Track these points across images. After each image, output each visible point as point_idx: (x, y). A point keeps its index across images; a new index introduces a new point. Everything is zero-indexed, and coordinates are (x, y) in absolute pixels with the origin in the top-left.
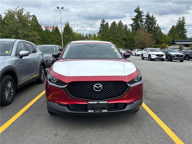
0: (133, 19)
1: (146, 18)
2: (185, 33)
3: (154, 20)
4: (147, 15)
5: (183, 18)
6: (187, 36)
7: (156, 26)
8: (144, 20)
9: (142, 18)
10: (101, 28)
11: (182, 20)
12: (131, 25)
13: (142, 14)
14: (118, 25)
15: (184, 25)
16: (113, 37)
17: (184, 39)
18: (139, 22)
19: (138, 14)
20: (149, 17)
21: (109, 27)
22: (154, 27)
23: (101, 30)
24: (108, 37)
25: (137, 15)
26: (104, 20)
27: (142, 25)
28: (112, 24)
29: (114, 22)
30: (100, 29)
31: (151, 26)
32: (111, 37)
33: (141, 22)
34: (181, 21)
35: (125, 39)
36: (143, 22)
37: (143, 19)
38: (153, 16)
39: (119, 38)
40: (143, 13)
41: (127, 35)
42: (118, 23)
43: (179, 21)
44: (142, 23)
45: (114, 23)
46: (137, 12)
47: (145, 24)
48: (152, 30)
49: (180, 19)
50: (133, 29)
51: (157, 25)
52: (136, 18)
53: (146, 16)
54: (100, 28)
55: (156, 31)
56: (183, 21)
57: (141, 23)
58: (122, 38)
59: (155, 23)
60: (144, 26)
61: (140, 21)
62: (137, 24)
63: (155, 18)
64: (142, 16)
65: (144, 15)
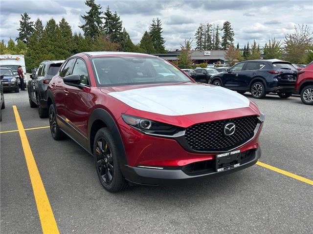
0: (85, 18)
1: (106, 17)
2: (163, 44)
3: (119, 21)
4: (106, 12)
5: (158, 21)
6: (165, 49)
7: (122, 31)
8: (104, 21)
9: (100, 16)
10: (23, 30)
11: (156, 24)
12: (83, 27)
13: (99, 10)
14: (59, 26)
15: (161, 31)
16: (53, 47)
17: (162, 53)
18: (95, 23)
19: (92, 10)
20: (110, 15)
21: (44, 28)
22: (119, 32)
23: (23, 33)
24: (43, 47)
25: (90, 11)
26: (26, 15)
27: (101, 27)
28: (48, 24)
29: (53, 20)
30: (20, 31)
31: (114, 31)
32: (50, 47)
33: (99, 22)
34: (156, 26)
35: (75, 50)
36: (101, 23)
37: (102, 18)
38: (115, 15)
39: (64, 48)
40: (100, 8)
41: (77, 44)
42: (60, 23)
43: (153, 25)
44: (100, 25)
45: (52, 22)
46: (90, 6)
47: (105, 27)
48: (117, 37)
49: (154, 21)
50: (87, 35)
51: (123, 29)
52: (90, 16)
53: (106, 14)
54: (20, 29)
55: (123, 39)
56: (158, 25)
57: (98, 24)
58: (70, 49)
59: (120, 27)
60: (104, 30)
61: (97, 22)
62: (93, 26)
63: (119, 19)
64: (100, 13)
65: (102, 12)
